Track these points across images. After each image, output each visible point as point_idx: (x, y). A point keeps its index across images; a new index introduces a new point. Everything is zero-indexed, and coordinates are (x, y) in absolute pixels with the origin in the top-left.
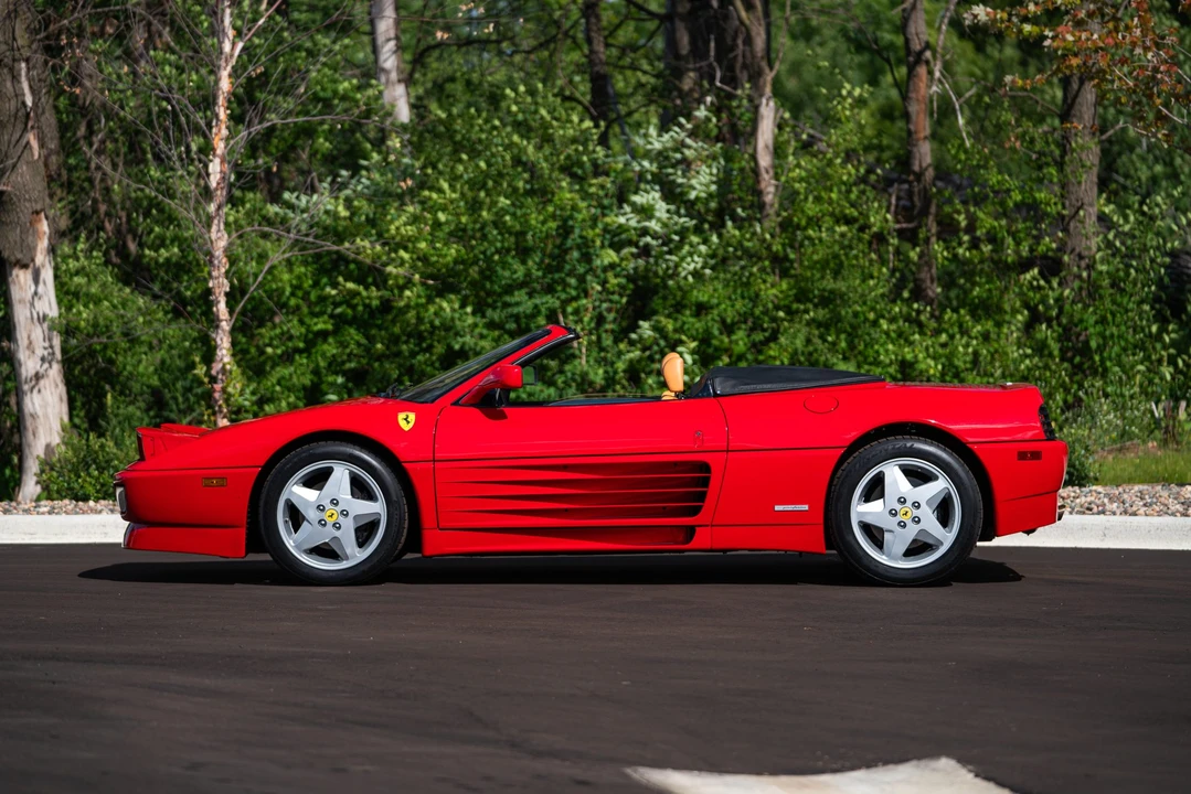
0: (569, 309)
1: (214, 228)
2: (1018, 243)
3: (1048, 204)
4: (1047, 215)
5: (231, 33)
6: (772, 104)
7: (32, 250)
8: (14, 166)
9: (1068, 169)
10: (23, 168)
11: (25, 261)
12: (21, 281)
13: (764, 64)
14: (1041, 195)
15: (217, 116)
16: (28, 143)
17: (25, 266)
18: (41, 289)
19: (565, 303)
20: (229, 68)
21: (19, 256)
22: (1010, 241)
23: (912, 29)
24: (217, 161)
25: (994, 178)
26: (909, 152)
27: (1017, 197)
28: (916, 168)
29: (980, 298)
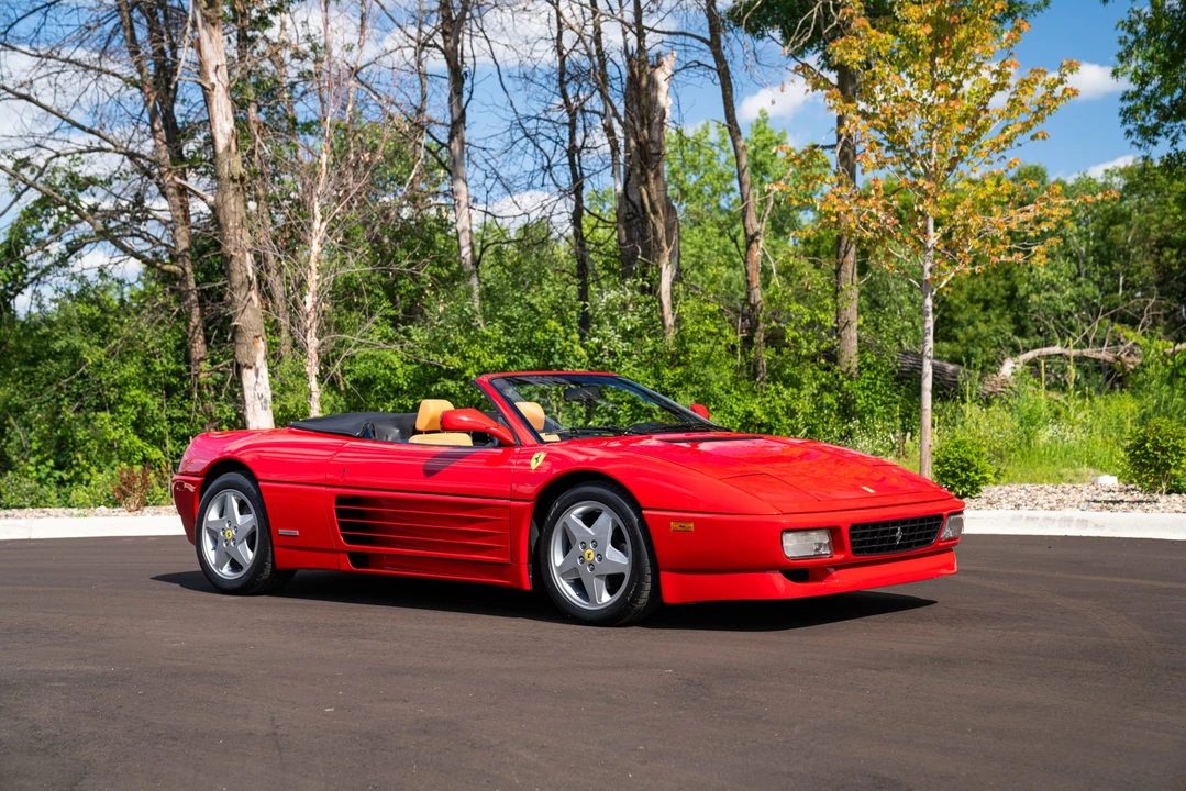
1: (309, 336)
2: (809, 343)
3: (826, 321)
4: (825, 327)
5: (319, 217)
6: (669, 267)
7: (254, 358)
8: (243, 311)
9: (839, 301)
10: (248, 312)
11: (250, 364)
12: (248, 377)
13: (664, 244)
14: (822, 316)
15: (310, 268)
16: (250, 298)
17: (250, 368)
18: (260, 380)
20: (318, 238)
21: (247, 361)
22: (805, 343)
23: (748, 223)
24: (310, 295)
25: (794, 307)
26: (748, 294)
27: (807, 318)
28: (752, 302)
29: (790, 375)
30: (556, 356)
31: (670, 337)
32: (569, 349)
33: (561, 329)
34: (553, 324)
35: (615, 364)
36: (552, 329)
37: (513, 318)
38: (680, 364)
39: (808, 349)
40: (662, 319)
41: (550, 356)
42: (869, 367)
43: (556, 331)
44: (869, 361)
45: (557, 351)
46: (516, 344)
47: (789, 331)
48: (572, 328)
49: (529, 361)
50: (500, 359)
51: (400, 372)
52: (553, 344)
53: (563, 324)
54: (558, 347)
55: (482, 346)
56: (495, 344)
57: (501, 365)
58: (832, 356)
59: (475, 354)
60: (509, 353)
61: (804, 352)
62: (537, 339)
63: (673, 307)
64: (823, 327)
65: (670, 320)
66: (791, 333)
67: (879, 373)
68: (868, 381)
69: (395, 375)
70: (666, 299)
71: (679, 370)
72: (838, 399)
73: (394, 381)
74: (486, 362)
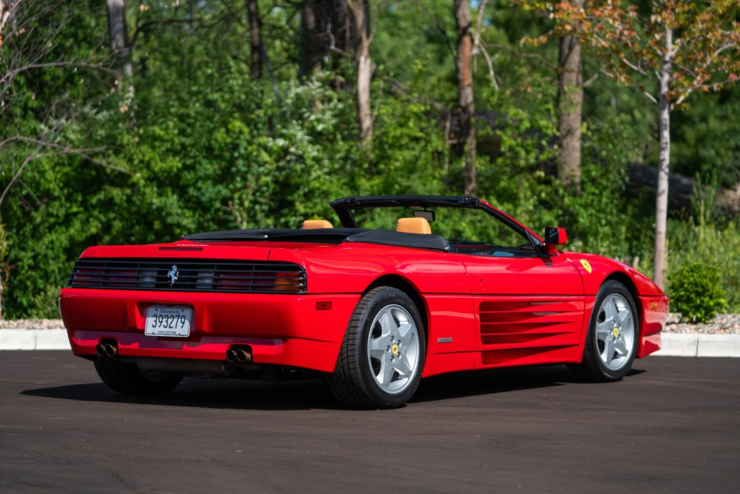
0: (236, 196)
2: (528, 152)
3: (547, 128)
4: (546, 135)
5: (1, 6)
6: (368, 60)
9: (562, 105)
13: (364, 35)
14: (543, 123)
19: (233, 192)
22: (523, 153)
23: (460, 13)
25: (512, 111)
26: (459, 94)
27: (527, 124)
28: (463, 103)
29: (504, 189)
30: (240, 162)
31: (368, 142)
32: (255, 153)
33: (246, 130)
34: (237, 124)
35: (303, 170)
36: (237, 130)
37: (188, 116)
38: (379, 173)
39: (527, 160)
40: (359, 121)
41: (232, 162)
42: (593, 181)
43: (241, 132)
44: (594, 174)
45: (241, 156)
46: (193, 146)
47: (505, 138)
48: (258, 129)
49: (209, 168)
50: (175, 163)
51: (50, 175)
52: (236, 147)
53: (248, 125)
54: (242, 151)
55: (153, 148)
56: (169, 145)
57: (175, 170)
58: (553, 168)
59: (144, 156)
60: (185, 156)
61: (522, 163)
62: (216, 140)
63: (372, 107)
64: (543, 135)
65: (367, 123)
66: (508, 140)
67: (605, 188)
68: (591, 197)
69: (46, 179)
70: (364, 98)
71: (377, 181)
72: (557, 217)
73: (44, 185)
74: (158, 166)
